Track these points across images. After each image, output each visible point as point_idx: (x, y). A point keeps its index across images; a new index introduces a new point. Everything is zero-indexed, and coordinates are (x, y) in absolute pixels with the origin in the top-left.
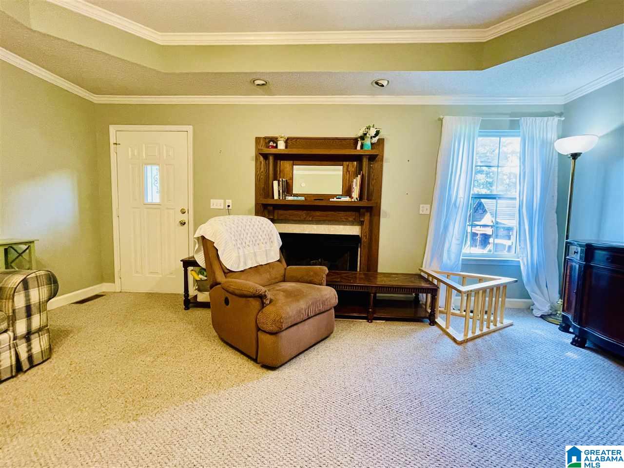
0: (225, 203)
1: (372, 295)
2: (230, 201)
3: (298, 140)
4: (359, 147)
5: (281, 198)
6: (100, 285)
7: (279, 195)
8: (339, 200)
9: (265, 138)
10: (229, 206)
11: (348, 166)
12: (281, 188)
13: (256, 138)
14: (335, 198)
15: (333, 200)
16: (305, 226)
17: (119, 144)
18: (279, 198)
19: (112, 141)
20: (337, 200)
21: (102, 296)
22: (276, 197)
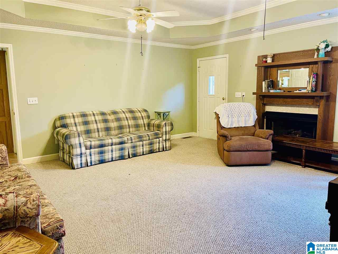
0: (242, 94)
1: (304, 151)
2: (244, 93)
3: (281, 55)
4: (316, 56)
5: (266, 92)
6: (192, 133)
7: (265, 90)
8: (300, 92)
9: (262, 56)
10: (244, 96)
11: (313, 67)
12: (266, 86)
13: (258, 56)
14: (298, 90)
15: (296, 92)
16: (284, 108)
17: (200, 67)
18: (265, 92)
19: (198, 66)
20: (299, 92)
21: (191, 137)
22: (263, 91)
